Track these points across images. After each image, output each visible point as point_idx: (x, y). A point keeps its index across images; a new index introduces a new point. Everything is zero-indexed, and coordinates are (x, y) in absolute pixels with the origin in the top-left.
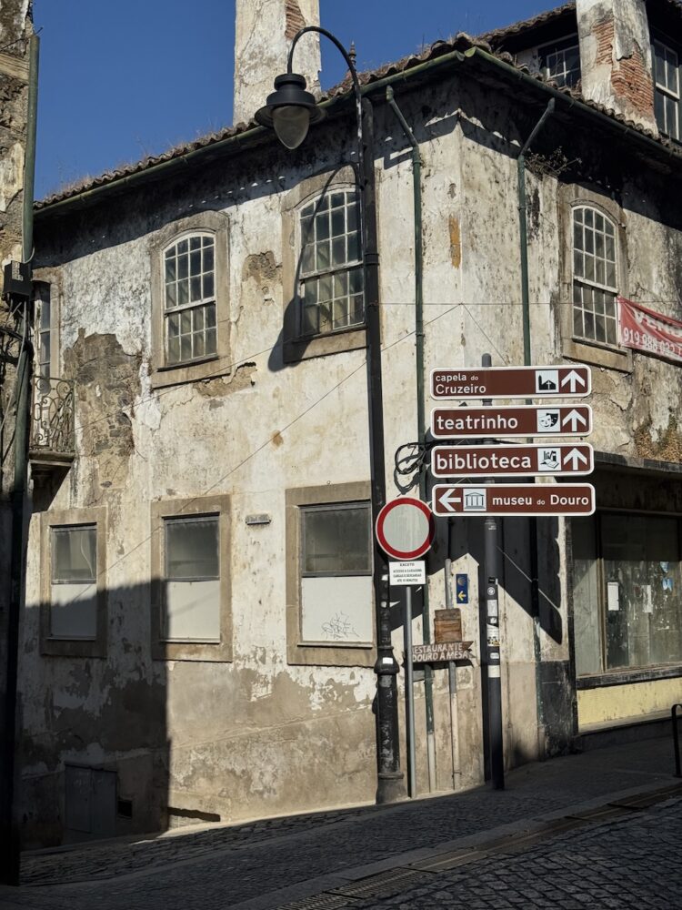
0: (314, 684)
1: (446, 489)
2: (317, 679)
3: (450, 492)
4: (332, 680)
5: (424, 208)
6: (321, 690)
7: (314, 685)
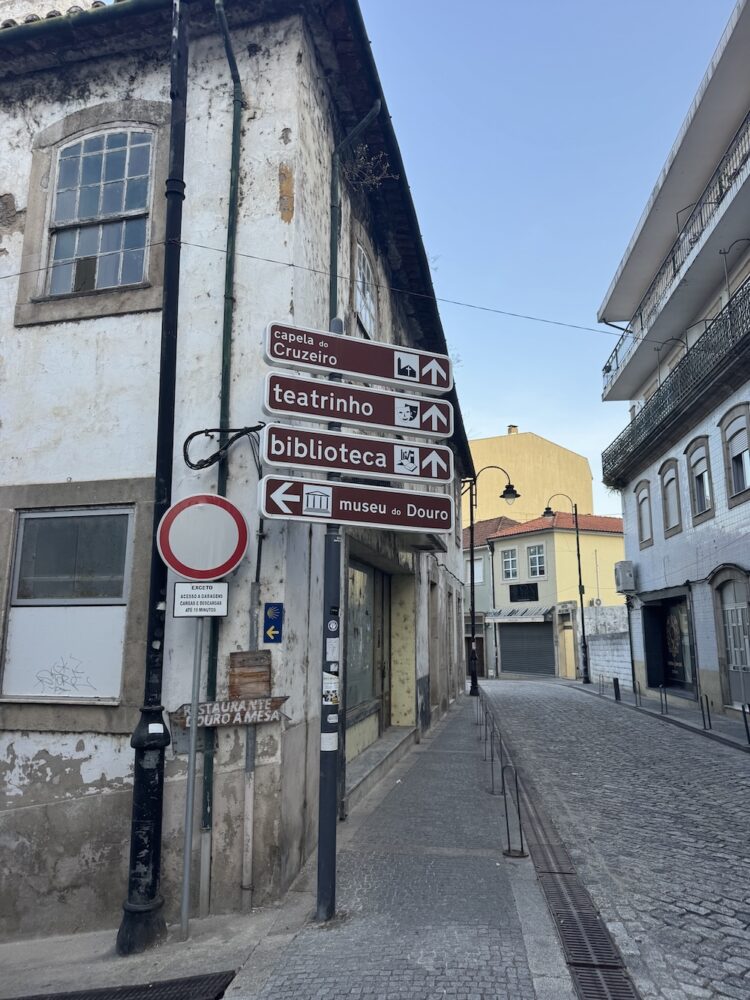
0: (15, 757)
1: (281, 482)
2: (18, 750)
3: (286, 486)
4: (46, 752)
5: (243, 155)
6: (25, 767)
7: (13, 760)
